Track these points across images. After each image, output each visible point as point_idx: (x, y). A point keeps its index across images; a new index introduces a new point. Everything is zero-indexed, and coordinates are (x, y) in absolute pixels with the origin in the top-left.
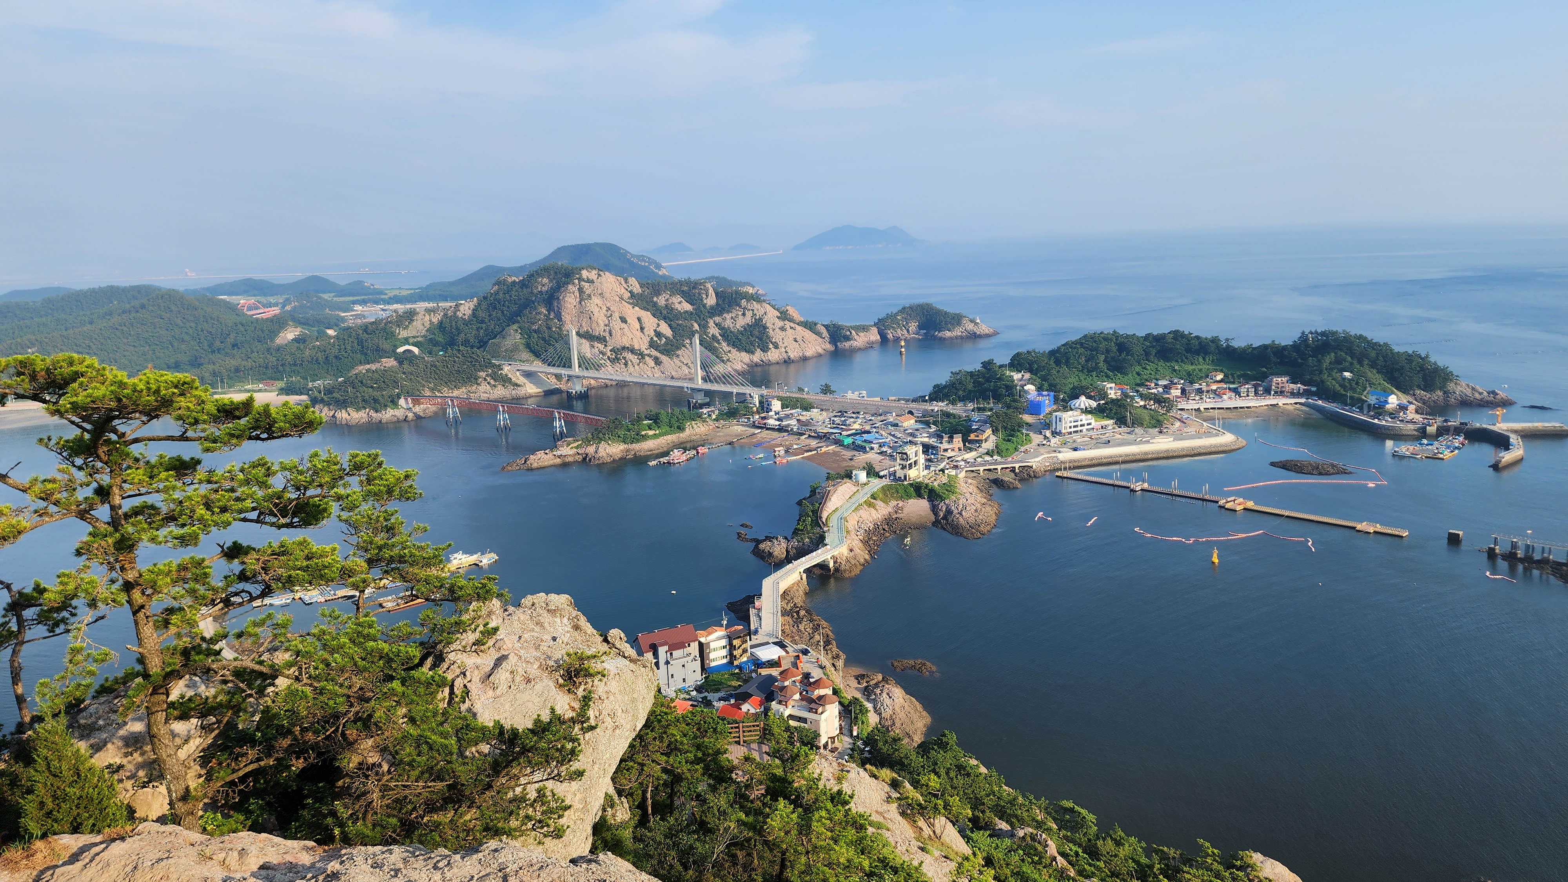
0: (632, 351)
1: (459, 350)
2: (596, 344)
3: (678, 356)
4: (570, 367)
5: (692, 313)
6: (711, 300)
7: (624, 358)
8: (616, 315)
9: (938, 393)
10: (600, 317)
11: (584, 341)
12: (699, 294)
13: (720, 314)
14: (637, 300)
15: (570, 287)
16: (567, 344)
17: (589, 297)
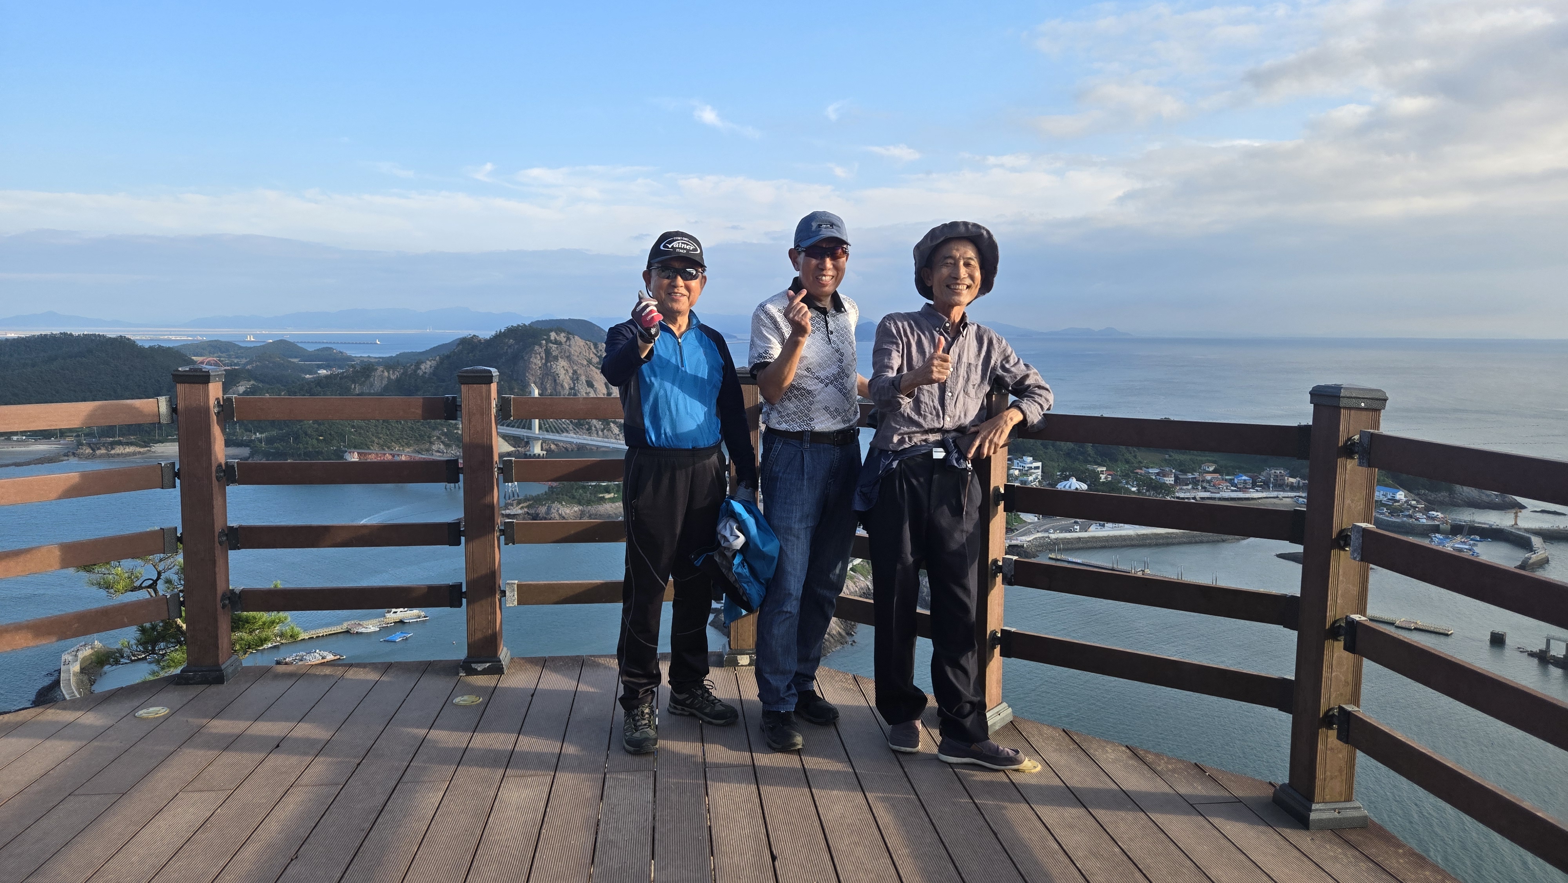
4: (530, 428)
8: (583, 378)
10: (566, 381)
15: (537, 348)
17: (556, 358)
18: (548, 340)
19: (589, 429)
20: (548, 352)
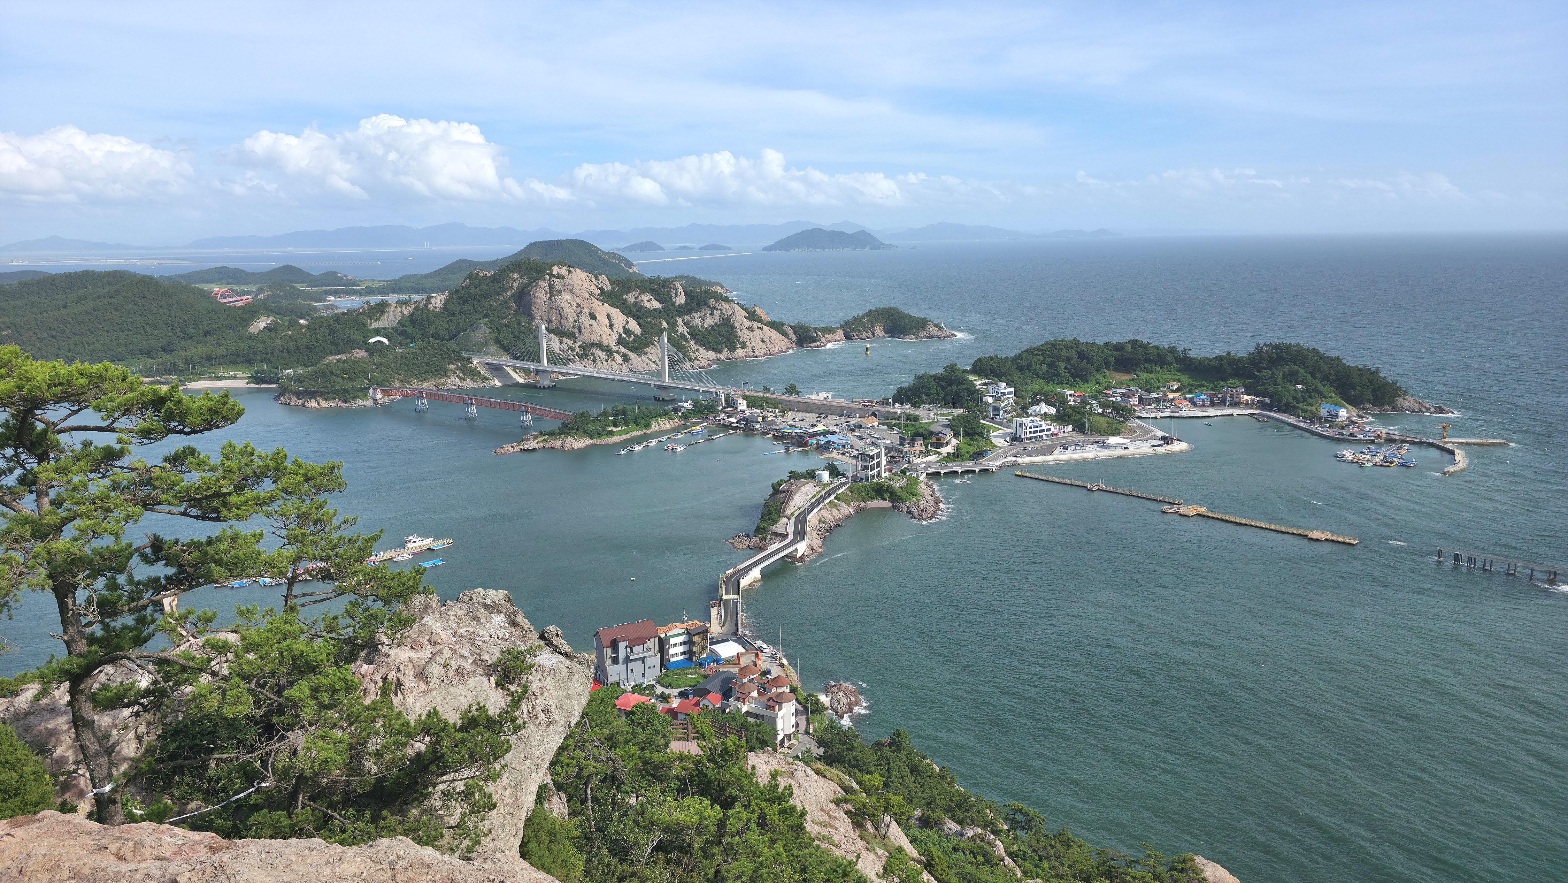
0: (601, 347)
1: (429, 343)
2: (565, 340)
3: (646, 353)
4: (539, 361)
5: (660, 312)
6: (680, 300)
7: (593, 354)
8: (586, 311)
9: (902, 396)
10: (570, 314)
11: (553, 336)
12: (669, 292)
13: (689, 312)
14: (607, 297)
15: (541, 282)
16: (537, 339)
20: (551, 286)
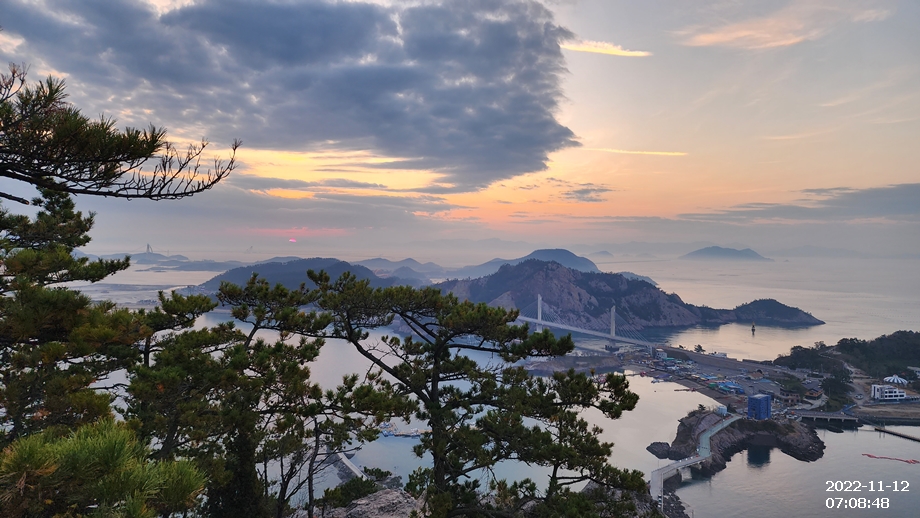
0: (573, 312)
2: (553, 307)
3: (601, 318)
4: (537, 318)
5: (612, 293)
7: (568, 316)
8: (566, 291)
10: (556, 292)
11: (545, 304)
12: (617, 282)
13: (629, 295)
14: (579, 283)
16: (536, 305)
17: (551, 278)
18: (547, 269)
19: (569, 320)
20: (547, 276)
